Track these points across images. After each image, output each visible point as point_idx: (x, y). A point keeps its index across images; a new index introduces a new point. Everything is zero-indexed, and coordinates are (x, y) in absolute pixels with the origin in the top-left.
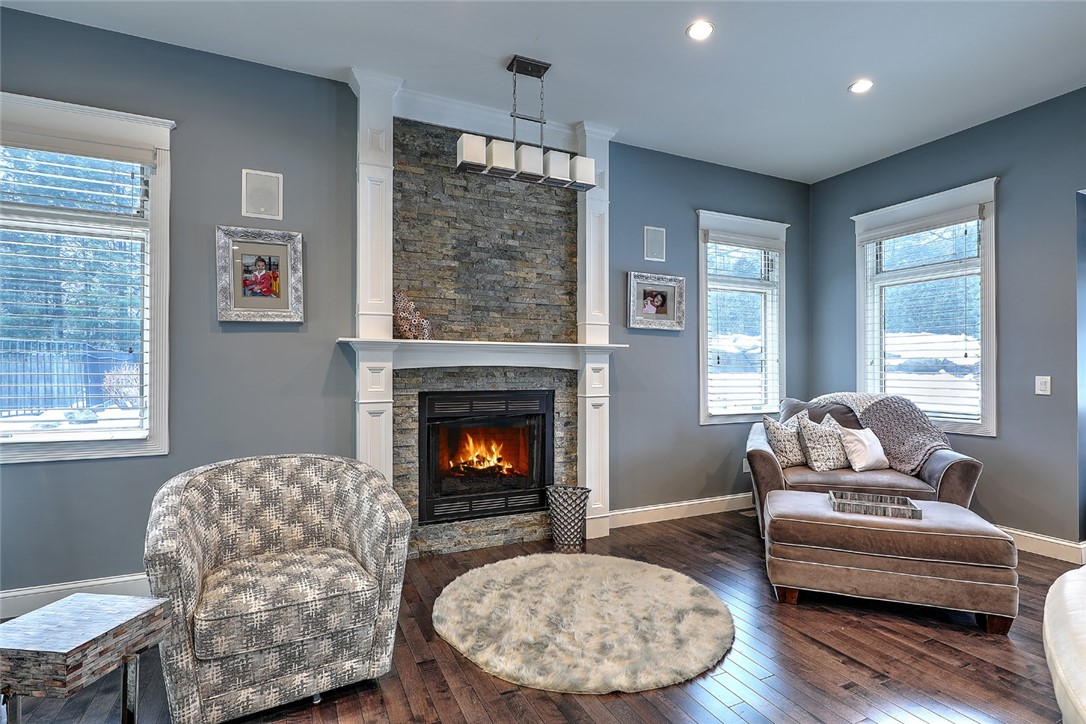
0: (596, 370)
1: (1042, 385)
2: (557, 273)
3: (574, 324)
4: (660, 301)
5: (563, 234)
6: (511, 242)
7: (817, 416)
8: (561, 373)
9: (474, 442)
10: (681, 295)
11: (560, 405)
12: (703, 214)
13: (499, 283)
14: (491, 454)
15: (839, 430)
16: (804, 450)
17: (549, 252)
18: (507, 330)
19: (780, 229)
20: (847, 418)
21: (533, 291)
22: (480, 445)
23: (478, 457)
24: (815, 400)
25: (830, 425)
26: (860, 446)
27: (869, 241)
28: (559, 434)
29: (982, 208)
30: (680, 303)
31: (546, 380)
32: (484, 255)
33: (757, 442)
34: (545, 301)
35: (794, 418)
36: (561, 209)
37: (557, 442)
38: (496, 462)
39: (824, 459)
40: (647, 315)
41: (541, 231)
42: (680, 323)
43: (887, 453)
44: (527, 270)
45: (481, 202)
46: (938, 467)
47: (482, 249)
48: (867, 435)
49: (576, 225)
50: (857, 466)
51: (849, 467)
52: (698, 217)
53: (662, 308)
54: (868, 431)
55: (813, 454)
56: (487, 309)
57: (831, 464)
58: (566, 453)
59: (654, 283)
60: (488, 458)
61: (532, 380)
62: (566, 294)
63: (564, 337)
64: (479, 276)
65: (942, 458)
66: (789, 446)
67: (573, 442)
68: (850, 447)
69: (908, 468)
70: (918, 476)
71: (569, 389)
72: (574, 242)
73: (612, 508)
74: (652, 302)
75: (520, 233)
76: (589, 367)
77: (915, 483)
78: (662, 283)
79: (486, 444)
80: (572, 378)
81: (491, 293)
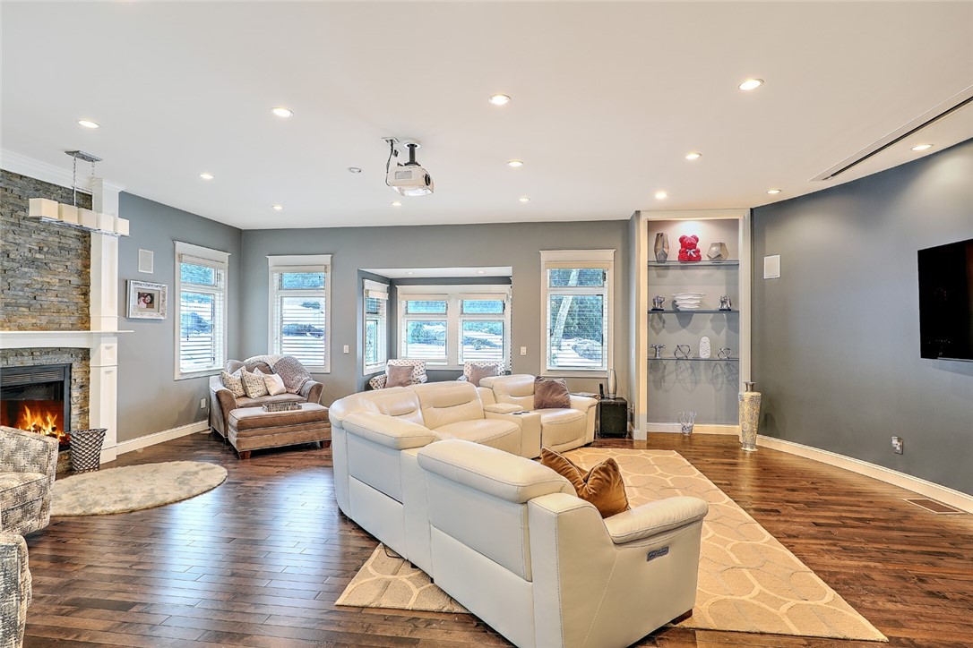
0: (108, 348)
1: (346, 349)
2: (75, 280)
3: (88, 316)
4: (149, 299)
5: (79, 251)
6: (38, 256)
7: (251, 370)
8: (77, 351)
9: (31, 414)
10: (164, 296)
11: (77, 375)
12: (178, 243)
13: (27, 285)
14: (47, 424)
15: (263, 375)
16: (245, 388)
17: (68, 264)
18: (34, 321)
19: (225, 256)
20: (267, 369)
21: (56, 292)
22: (36, 416)
23: (34, 426)
24: (247, 360)
25: (257, 373)
26: (273, 383)
27: (276, 271)
28: (75, 393)
29: (326, 267)
30: (163, 301)
31: (66, 356)
32: (15, 265)
33: (216, 386)
34: (65, 300)
35: (239, 371)
36: (78, 233)
37: (74, 400)
38: (51, 431)
39: (255, 392)
40: (141, 310)
41: (61, 248)
42: (163, 314)
43: (285, 386)
44: (50, 276)
45: (13, 224)
46: (307, 388)
47: (13, 260)
48: (276, 377)
49: (90, 246)
50: (272, 394)
51: (268, 394)
52: (175, 245)
53: (151, 304)
54: (277, 375)
55: (250, 390)
56: (18, 306)
57: (259, 394)
58: (81, 408)
59: (146, 288)
60: (44, 427)
61: (54, 356)
62: (82, 294)
63: (79, 325)
64: (10, 280)
65: (308, 384)
66: (236, 387)
67: (86, 398)
68: (268, 384)
69: (295, 391)
70: (299, 394)
71: (84, 362)
72: (88, 257)
73: (118, 442)
74: (144, 301)
75: (45, 249)
76: (103, 346)
77: (298, 397)
78: (150, 288)
79: (42, 415)
80: (85, 354)
81: (21, 293)
